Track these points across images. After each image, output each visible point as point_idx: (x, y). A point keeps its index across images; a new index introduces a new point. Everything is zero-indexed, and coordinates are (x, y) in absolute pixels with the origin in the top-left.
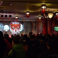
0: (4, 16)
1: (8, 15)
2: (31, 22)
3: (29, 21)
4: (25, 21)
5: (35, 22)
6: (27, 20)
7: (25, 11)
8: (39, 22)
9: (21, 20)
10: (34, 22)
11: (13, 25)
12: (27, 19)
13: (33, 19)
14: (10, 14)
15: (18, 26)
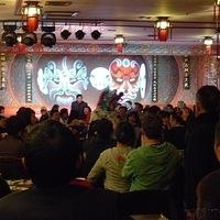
0: (73, 36)
1: (88, 29)
2: (172, 57)
3: (166, 53)
4: (151, 53)
5: (189, 57)
6: (158, 52)
7: (154, 17)
8: (202, 57)
9: (134, 52)
10: (183, 57)
11: (119, 69)
12: (157, 47)
13: (182, 47)
14: (94, 28)
15: (132, 74)
